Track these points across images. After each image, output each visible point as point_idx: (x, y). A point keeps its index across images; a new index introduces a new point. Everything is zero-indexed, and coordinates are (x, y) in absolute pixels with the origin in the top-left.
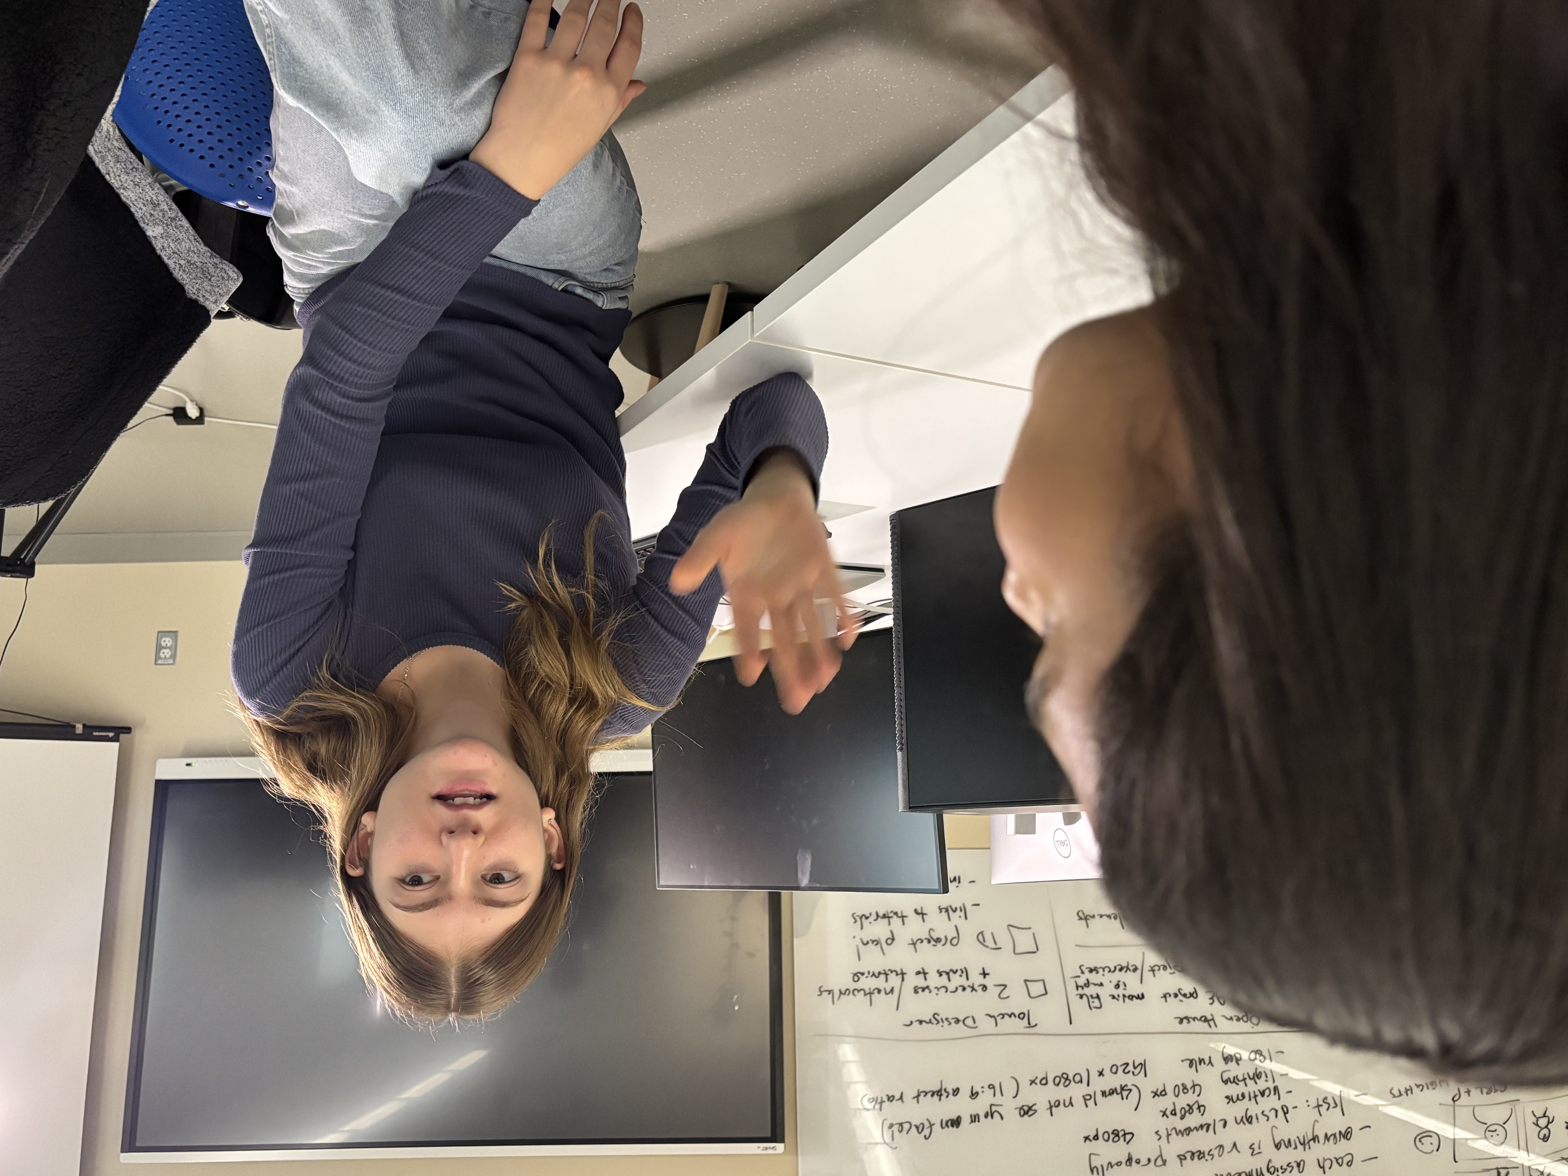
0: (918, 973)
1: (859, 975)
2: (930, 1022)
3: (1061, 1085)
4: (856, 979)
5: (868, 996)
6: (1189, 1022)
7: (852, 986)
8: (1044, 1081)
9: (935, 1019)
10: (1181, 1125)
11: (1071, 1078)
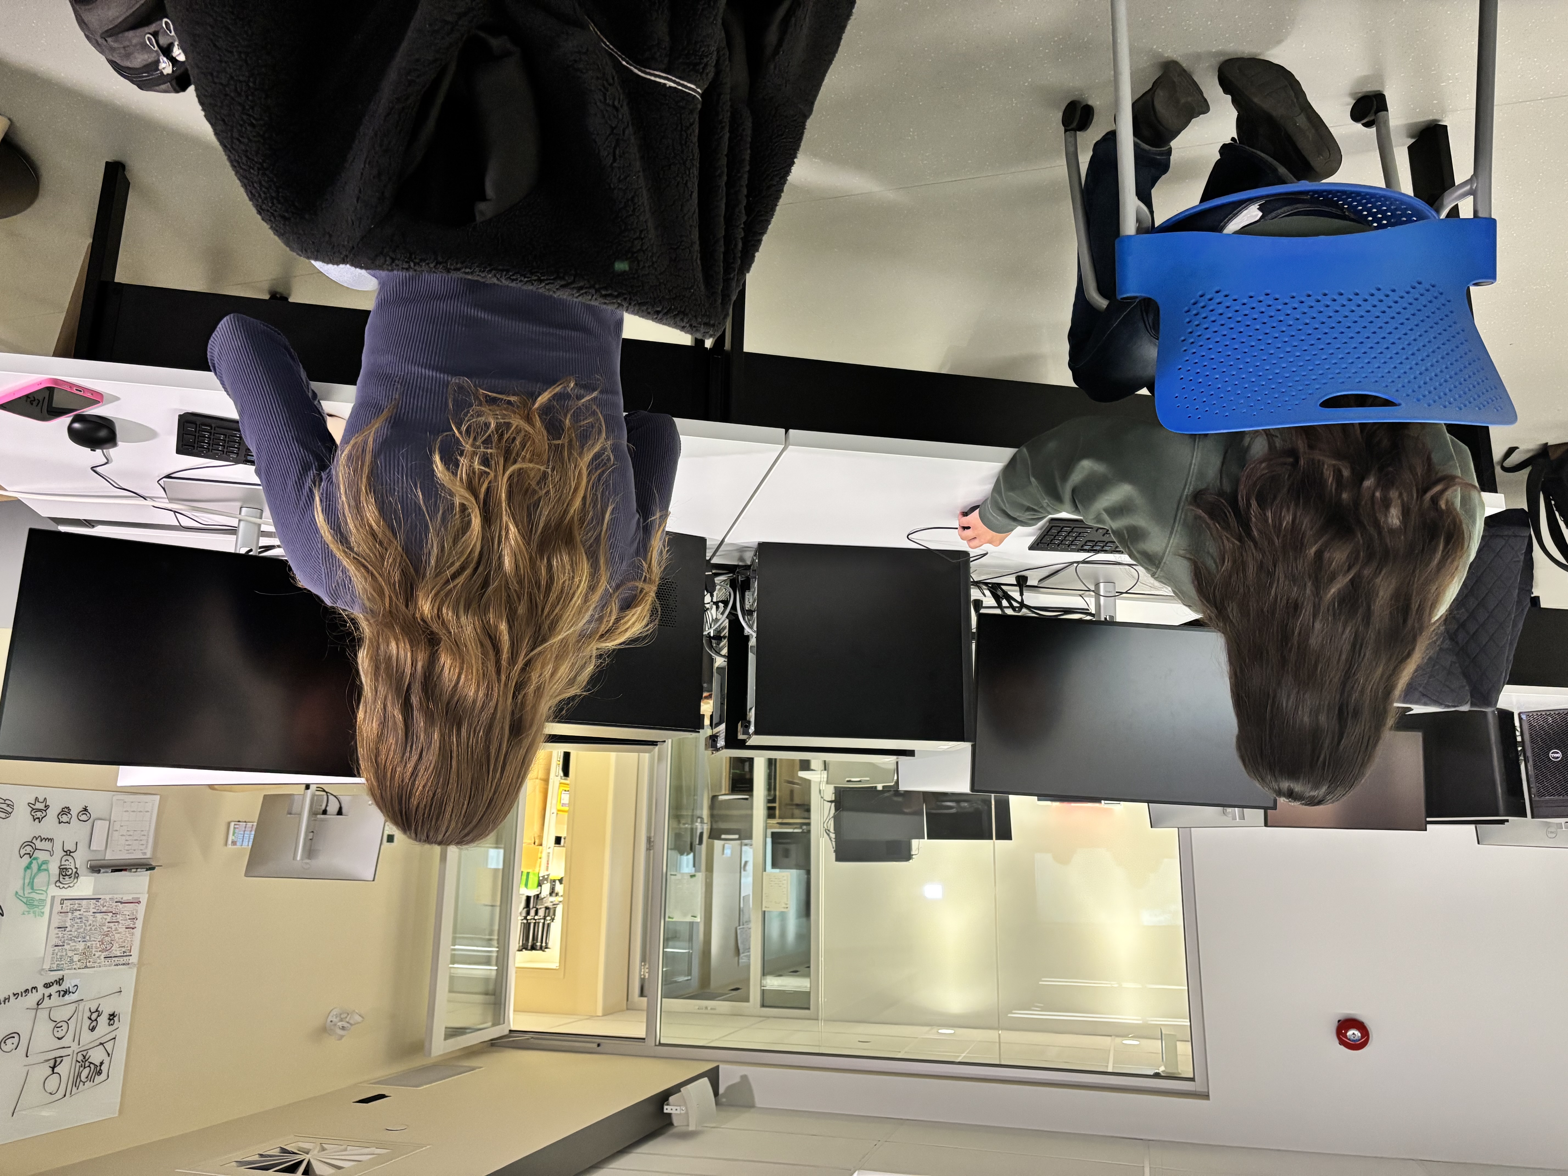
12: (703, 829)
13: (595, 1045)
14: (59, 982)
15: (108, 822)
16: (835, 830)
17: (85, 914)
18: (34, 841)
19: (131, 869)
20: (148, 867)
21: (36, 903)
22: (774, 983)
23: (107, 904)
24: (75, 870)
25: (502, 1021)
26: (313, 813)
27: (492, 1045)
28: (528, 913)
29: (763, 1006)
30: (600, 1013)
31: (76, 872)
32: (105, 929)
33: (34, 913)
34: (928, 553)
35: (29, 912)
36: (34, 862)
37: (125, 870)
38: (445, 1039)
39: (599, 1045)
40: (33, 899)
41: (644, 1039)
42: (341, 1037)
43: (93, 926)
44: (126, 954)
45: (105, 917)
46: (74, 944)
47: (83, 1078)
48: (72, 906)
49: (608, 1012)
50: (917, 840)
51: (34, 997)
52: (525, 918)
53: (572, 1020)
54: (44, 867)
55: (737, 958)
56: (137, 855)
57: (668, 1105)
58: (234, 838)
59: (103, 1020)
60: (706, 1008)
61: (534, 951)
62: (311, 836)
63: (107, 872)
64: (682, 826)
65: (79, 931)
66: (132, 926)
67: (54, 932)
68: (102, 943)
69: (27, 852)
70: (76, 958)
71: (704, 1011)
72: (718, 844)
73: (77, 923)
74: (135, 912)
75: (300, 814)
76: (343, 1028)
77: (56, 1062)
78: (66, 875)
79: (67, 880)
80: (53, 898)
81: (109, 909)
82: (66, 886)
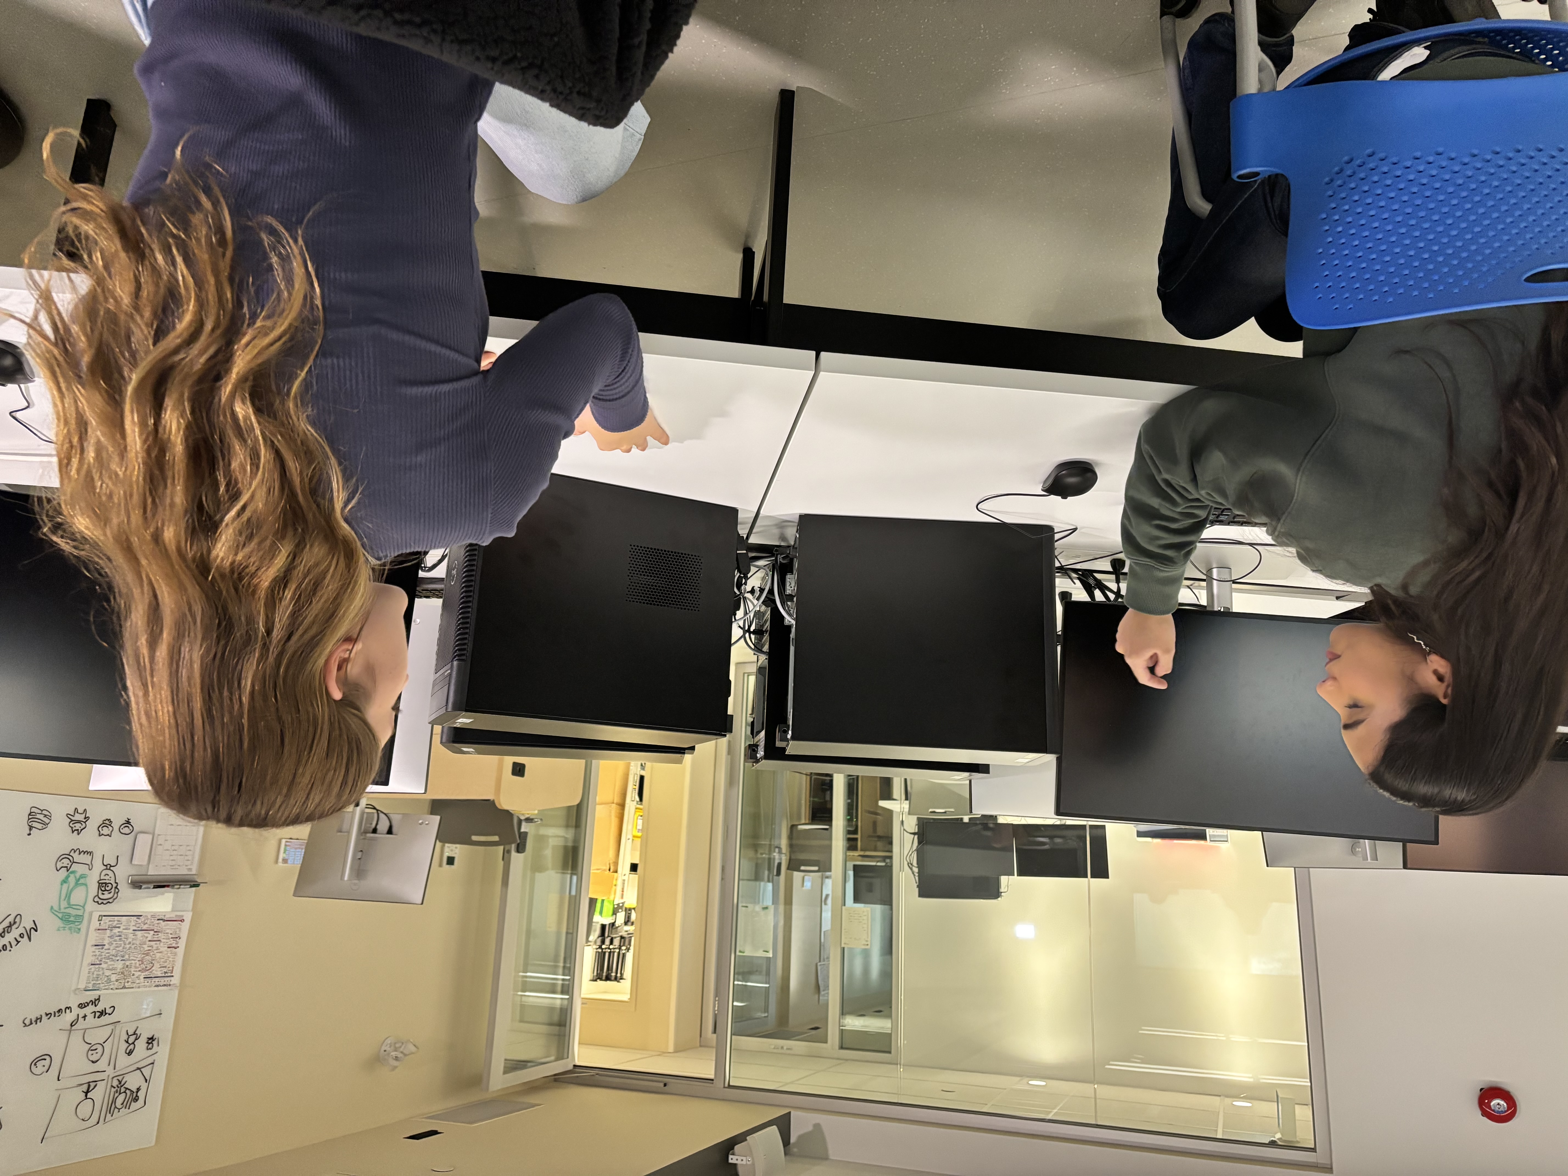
12: (781, 859)
13: (662, 1085)
14: (95, 1002)
15: (151, 836)
16: (917, 864)
17: (124, 931)
18: (72, 854)
19: (173, 886)
20: (192, 884)
21: (72, 919)
22: (854, 1023)
23: (148, 922)
24: (115, 885)
25: (565, 1056)
26: (362, 832)
27: (556, 1080)
28: (603, 942)
29: (842, 1047)
30: (671, 1049)
31: (116, 888)
32: (146, 948)
33: (70, 929)
34: (1002, 527)
35: (63, 929)
36: (72, 877)
37: (168, 886)
38: (505, 1073)
39: (665, 1085)
40: (69, 915)
41: (713, 1080)
42: (395, 1067)
43: (133, 944)
44: (168, 975)
45: (146, 935)
46: (112, 963)
47: (119, 1106)
48: (111, 923)
49: (680, 1049)
50: (1007, 877)
51: (69, 1017)
52: (600, 947)
53: (643, 1056)
54: (82, 881)
55: (817, 996)
56: (182, 871)
57: (733, 1154)
58: (285, 855)
59: (141, 1044)
60: (782, 1048)
61: (608, 982)
62: (359, 855)
63: (149, 888)
64: (759, 856)
65: (118, 949)
66: (174, 945)
67: (90, 949)
68: (142, 961)
69: (64, 865)
70: (114, 978)
71: (780, 1051)
72: (797, 875)
73: (115, 941)
74: (178, 930)
75: (349, 832)
76: (397, 1058)
77: (89, 1086)
78: (106, 890)
79: (107, 896)
80: (91, 914)
81: (152, 928)
82: (105, 902)
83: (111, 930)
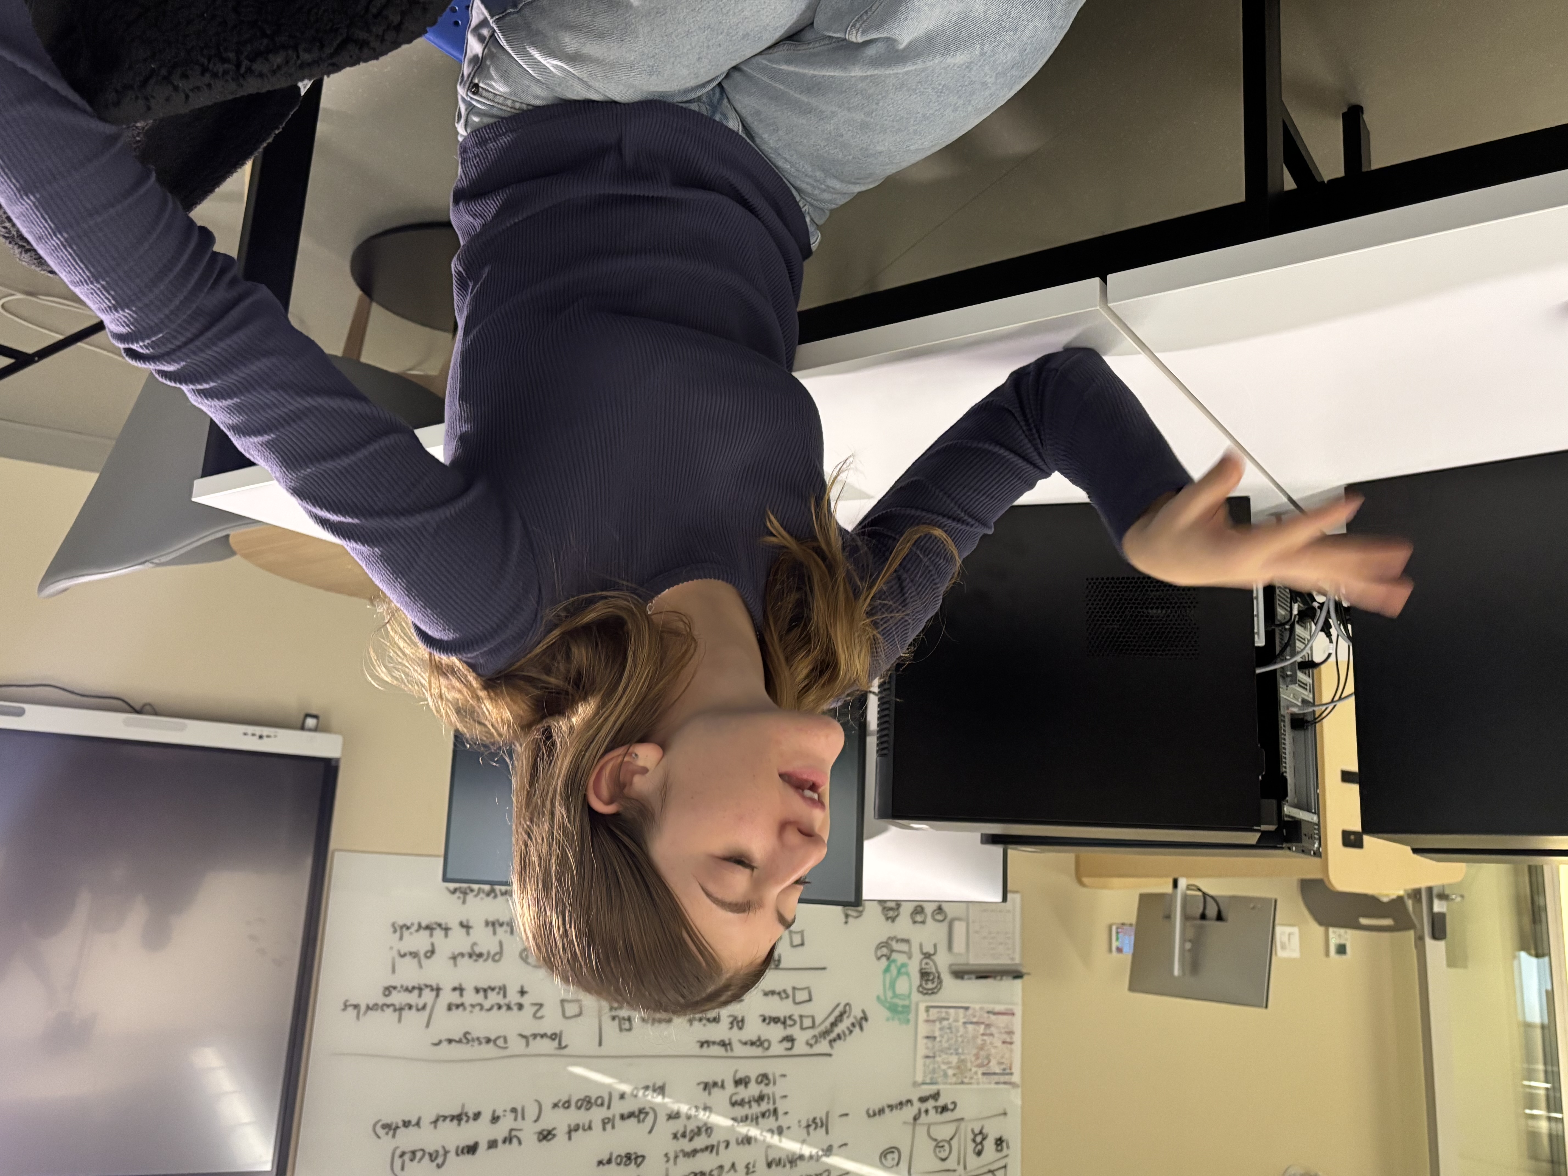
0: (455, 989)
1: (391, 989)
2: (460, 1041)
3: (583, 1109)
4: (387, 993)
5: (397, 1013)
6: (708, 1046)
7: (381, 1000)
8: (567, 1105)
9: (466, 1038)
10: (688, 1147)
11: (593, 1101)
14: (936, 1096)
15: (965, 924)
17: (954, 1023)
18: (890, 942)
19: (995, 977)
20: (1015, 974)
21: (900, 1009)
23: (978, 1014)
24: (937, 975)
26: (1187, 918)
31: (939, 977)
32: (979, 1041)
33: (899, 1019)
35: (893, 1019)
36: (893, 965)
37: (990, 977)
40: (896, 1005)
43: (965, 1038)
44: (1007, 1072)
45: (977, 1028)
46: (946, 1056)
48: (939, 1014)
51: (911, 1111)
54: (903, 970)
56: (1003, 960)
58: (1119, 943)
62: (1186, 945)
63: (971, 979)
65: (950, 1042)
66: (1008, 1040)
67: (922, 1042)
68: (977, 1056)
69: (884, 953)
70: (950, 1072)
74: (1010, 1025)
75: (1173, 917)
78: (928, 980)
79: (930, 986)
80: (917, 1005)
81: (981, 1020)
82: (930, 992)
83: (940, 1022)
